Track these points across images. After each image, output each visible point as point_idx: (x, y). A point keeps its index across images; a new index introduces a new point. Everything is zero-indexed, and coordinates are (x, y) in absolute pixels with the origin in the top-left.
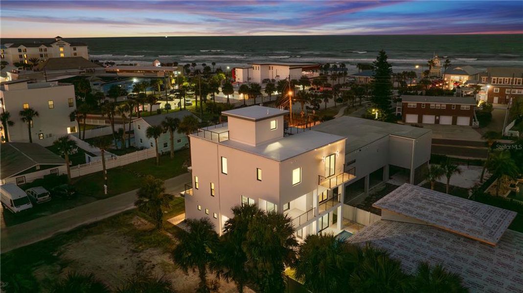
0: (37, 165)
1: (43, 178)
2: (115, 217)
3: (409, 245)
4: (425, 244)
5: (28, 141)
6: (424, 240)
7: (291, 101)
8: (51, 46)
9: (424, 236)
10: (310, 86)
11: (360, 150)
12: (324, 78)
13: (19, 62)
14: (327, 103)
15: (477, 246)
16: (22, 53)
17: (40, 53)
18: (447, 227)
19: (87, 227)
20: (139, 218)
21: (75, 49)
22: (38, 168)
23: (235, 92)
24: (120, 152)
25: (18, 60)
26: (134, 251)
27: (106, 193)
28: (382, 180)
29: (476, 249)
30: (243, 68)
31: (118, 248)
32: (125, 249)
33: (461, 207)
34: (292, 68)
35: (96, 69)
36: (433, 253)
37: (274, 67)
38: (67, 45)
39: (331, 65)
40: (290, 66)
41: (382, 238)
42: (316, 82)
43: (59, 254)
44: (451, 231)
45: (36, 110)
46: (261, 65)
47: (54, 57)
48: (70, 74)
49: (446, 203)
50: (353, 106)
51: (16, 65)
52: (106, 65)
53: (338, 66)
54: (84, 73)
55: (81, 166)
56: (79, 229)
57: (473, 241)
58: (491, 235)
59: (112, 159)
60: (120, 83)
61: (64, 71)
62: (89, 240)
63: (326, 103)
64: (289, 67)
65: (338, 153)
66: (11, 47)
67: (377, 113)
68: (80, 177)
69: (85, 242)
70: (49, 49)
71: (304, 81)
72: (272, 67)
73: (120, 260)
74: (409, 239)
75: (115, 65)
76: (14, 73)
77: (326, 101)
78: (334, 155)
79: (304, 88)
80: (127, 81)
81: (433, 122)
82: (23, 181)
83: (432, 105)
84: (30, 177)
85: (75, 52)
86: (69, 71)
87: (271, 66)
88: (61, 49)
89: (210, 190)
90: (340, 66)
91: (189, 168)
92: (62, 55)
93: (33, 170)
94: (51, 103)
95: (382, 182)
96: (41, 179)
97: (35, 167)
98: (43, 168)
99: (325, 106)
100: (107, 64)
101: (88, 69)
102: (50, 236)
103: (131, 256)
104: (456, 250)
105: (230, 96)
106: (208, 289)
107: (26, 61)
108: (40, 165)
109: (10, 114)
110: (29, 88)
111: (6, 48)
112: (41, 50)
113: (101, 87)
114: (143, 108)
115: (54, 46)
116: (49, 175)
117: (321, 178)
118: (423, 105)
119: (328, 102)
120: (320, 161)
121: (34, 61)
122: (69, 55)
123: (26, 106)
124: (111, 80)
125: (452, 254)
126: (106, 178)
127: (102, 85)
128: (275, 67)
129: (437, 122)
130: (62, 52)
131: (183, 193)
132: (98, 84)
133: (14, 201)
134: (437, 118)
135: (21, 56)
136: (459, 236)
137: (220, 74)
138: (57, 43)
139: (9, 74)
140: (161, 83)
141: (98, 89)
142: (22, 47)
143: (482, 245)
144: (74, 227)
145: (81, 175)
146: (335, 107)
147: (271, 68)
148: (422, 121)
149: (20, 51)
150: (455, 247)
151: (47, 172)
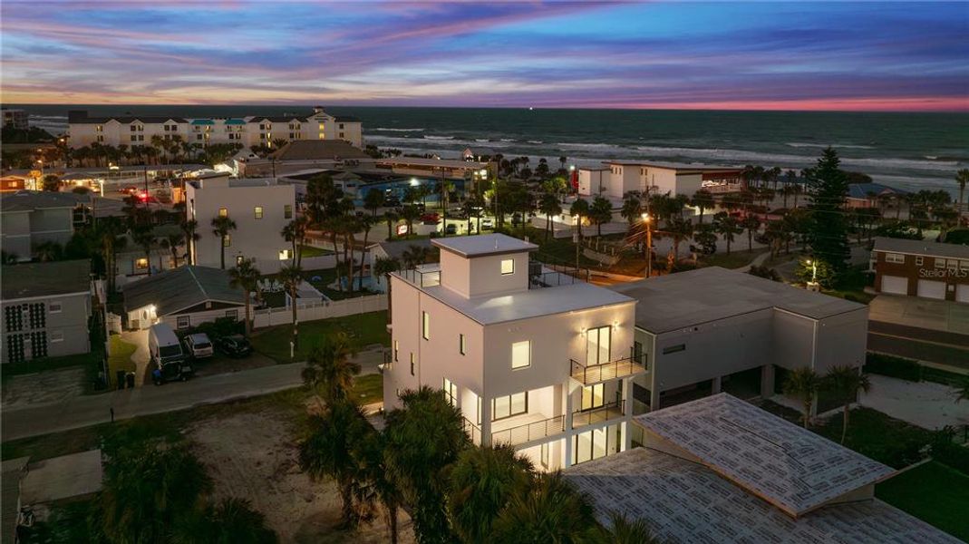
0: (208, 301)
1: (214, 321)
2: (285, 393)
3: (652, 493)
4: (681, 495)
5: (219, 266)
6: (685, 488)
7: (649, 234)
8: (307, 121)
9: (687, 482)
10: (714, 208)
11: (696, 329)
12: (747, 195)
13: (259, 145)
14: (731, 243)
15: (770, 514)
16: (265, 131)
17: (290, 131)
18: (730, 473)
19: (242, 400)
20: (320, 398)
21: (342, 127)
22: (209, 306)
23: (564, 211)
24: (336, 296)
25: (258, 141)
26: (287, 445)
27: (292, 355)
28: (759, 393)
29: (761, 519)
30: (591, 170)
31: (268, 437)
32: (276, 439)
33: (780, 443)
34: (681, 173)
35: (360, 160)
36: (686, 512)
37: (649, 169)
38: (331, 119)
39: (784, 171)
40: (677, 169)
41: (619, 474)
42: (729, 201)
43: (188, 433)
44: (736, 480)
45: (232, 219)
46: (624, 165)
47: (309, 138)
48: (319, 167)
49: (757, 432)
50: (788, 253)
51: (255, 149)
52: (387, 155)
53: (798, 173)
54: (341, 167)
55: (272, 311)
56: (231, 402)
57: (767, 505)
58: (799, 498)
59: (322, 305)
60: (389, 185)
61: (311, 162)
62: (236, 421)
63: (729, 243)
64: (675, 172)
65: (617, 325)
66: (251, 121)
67: (815, 269)
68: (270, 327)
69: (230, 421)
70: (303, 125)
71: (704, 199)
72: (646, 170)
73: (261, 454)
74: (661, 482)
75: (401, 155)
76: (242, 161)
77: (730, 238)
78: (608, 328)
79: (702, 211)
80: (400, 183)
81: (942, 296)
82: (186, 324)
83: (940, 261)
84: (196, 319)
85: (342, 131)
86: (318, 162)
87: (644, 168)
88: (322, 127)
89: (410, 365)
90: (802, 173)
91: (389, 326)
92: (322, 136)
93: (202, 308)
94: (258, 210)
95: (759, 397)
96: (212, 323)
97: (205, 303)
98: (216, 306)
99: (726, 248)
100: (389, 152)
101: (348, 160)
102: (190, 406)
103: (279, 451)
104: (727, 514)
105: (556, 219)
106: (357, 516)
107: (269, 144)
108: (212, 302)
109: (198, 224)
110: (230, 186)
111: (244, 123)
112: (292, 127)
113: (360, 191)
114: (410, 229)
115: (311, 120)
116: (223, 318)
117: (575, 365)
118: (920, 258)
119: (733, 240)
120: (576, 334)
121: (280, 143)
122: (332, 137)
123: (224, 212)
124: (376, 180)
125: (715, 520)
126: (296, 332)
127: (361, 186)
128: (651, 171)
129: (951, 296)
130: (322, 130)
131: (381, 366)
132: (354, 185)
133: (161, 348)
134: (951, 288)
135: (263, 136)
136: (747, 492)
137: (557, 179)
138: (314, 117)
139: (236, 163)
140: (452, 188)
141: (353, 193)
142: (267, 123)
143: (780, 514)
144: (226, 398)
145: (272, 324)
146: (750, 251)
147: (644, 171)
148: (916, 292)
149: (262, 127)
150: (730, 510)
151: (221, 313)
